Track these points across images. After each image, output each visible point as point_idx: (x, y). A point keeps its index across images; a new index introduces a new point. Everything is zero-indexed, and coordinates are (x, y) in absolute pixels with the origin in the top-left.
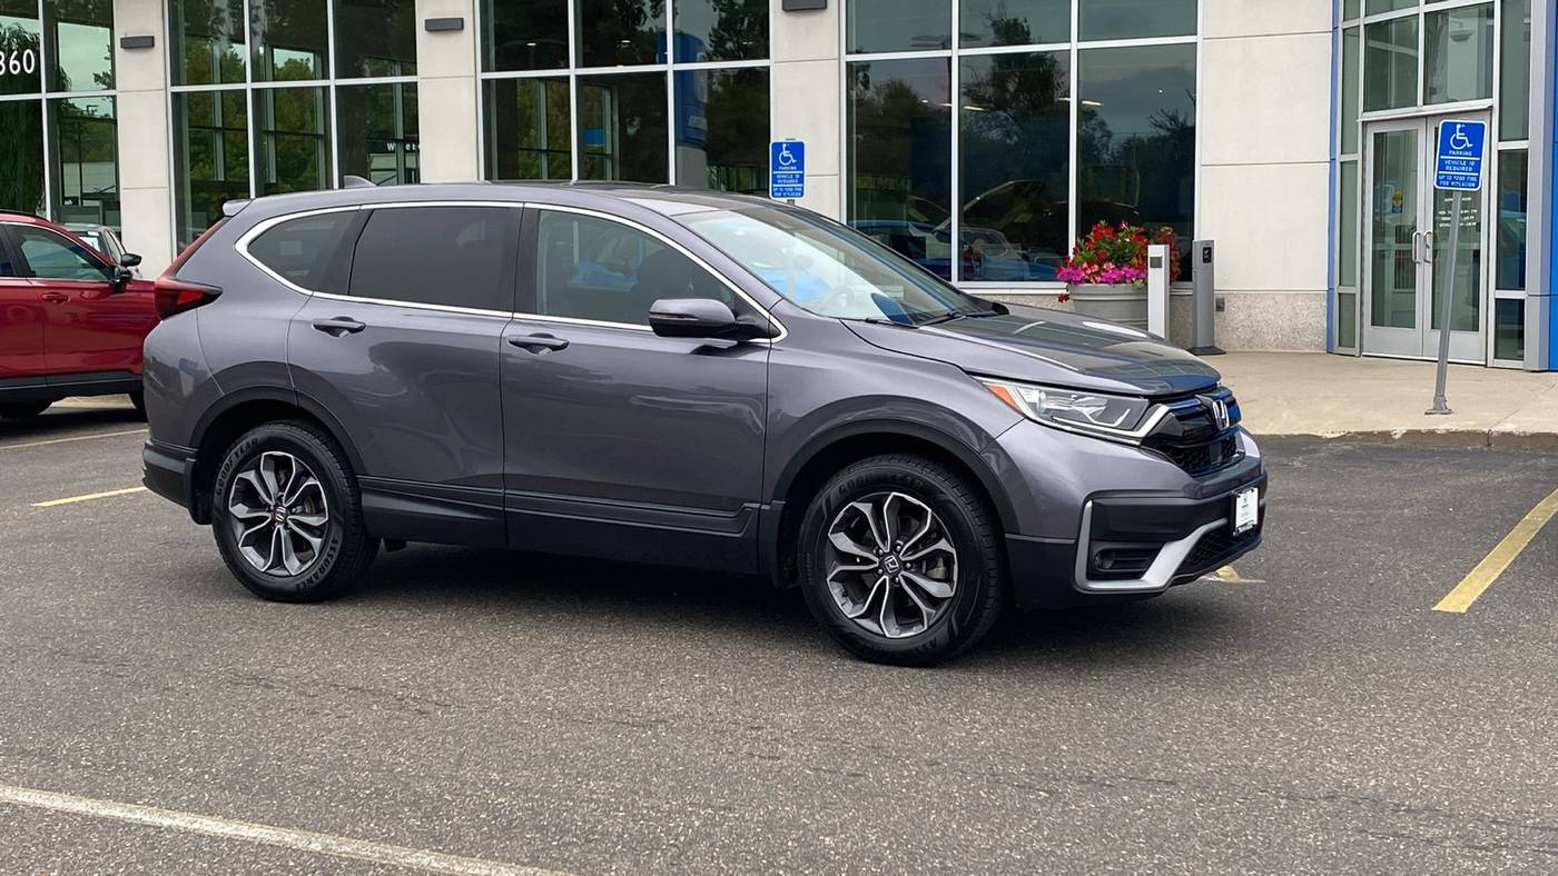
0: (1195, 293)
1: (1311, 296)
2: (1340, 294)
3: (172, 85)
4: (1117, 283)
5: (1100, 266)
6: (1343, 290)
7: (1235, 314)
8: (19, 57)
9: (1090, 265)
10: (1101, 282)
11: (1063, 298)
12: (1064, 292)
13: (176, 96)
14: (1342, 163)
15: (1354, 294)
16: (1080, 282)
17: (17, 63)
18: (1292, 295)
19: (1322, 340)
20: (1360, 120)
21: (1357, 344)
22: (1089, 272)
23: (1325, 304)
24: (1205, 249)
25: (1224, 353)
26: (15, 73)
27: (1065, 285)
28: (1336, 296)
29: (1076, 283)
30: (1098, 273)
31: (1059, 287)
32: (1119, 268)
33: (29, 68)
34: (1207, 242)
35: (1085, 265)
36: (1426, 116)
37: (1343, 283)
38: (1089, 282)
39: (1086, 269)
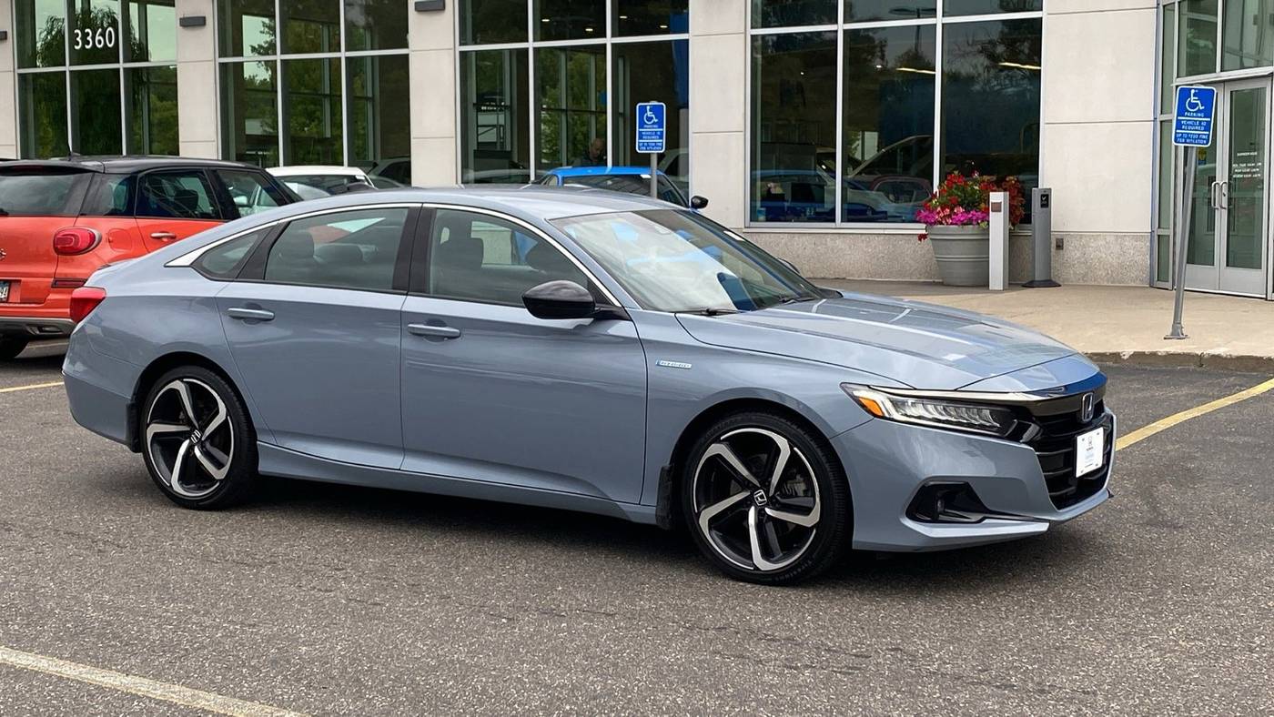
0: (1034, 234)
1: (1137, 237)
2: (1159, 236)
3: (220, 57)
4: (965, 224)
5: (952, 210)
6: (1162, 232)
7: (1072, 252)
8: (103, 35)
9: (943, 209)
10: (952, 224)
11: (922, 237)
12: (924, 232)
13: (223, 65)
14: (1161, 122)
15: (1169, 236)
16: (935, 223)
17: (101, 38)
18: (1120, 236)
19: (1146, 275)
20: (1174, 85)
21: (1171, 280)
22: (942, 215)
23: (1148, 244)
24: (1043, 196)
25: (1060, 286)
26: (99, 46)
27: (924, 226)
28: (1156, 238)
29: (931, 224)
30: (949, 216)
31: (920, 228)
32: (967, 212)
33: (110, 43)
34: (1045, 190)
35: (939, 209)
36: (1224, 81)
37: (1162, 226)
38: (941, 223)
39: (939, 213)
